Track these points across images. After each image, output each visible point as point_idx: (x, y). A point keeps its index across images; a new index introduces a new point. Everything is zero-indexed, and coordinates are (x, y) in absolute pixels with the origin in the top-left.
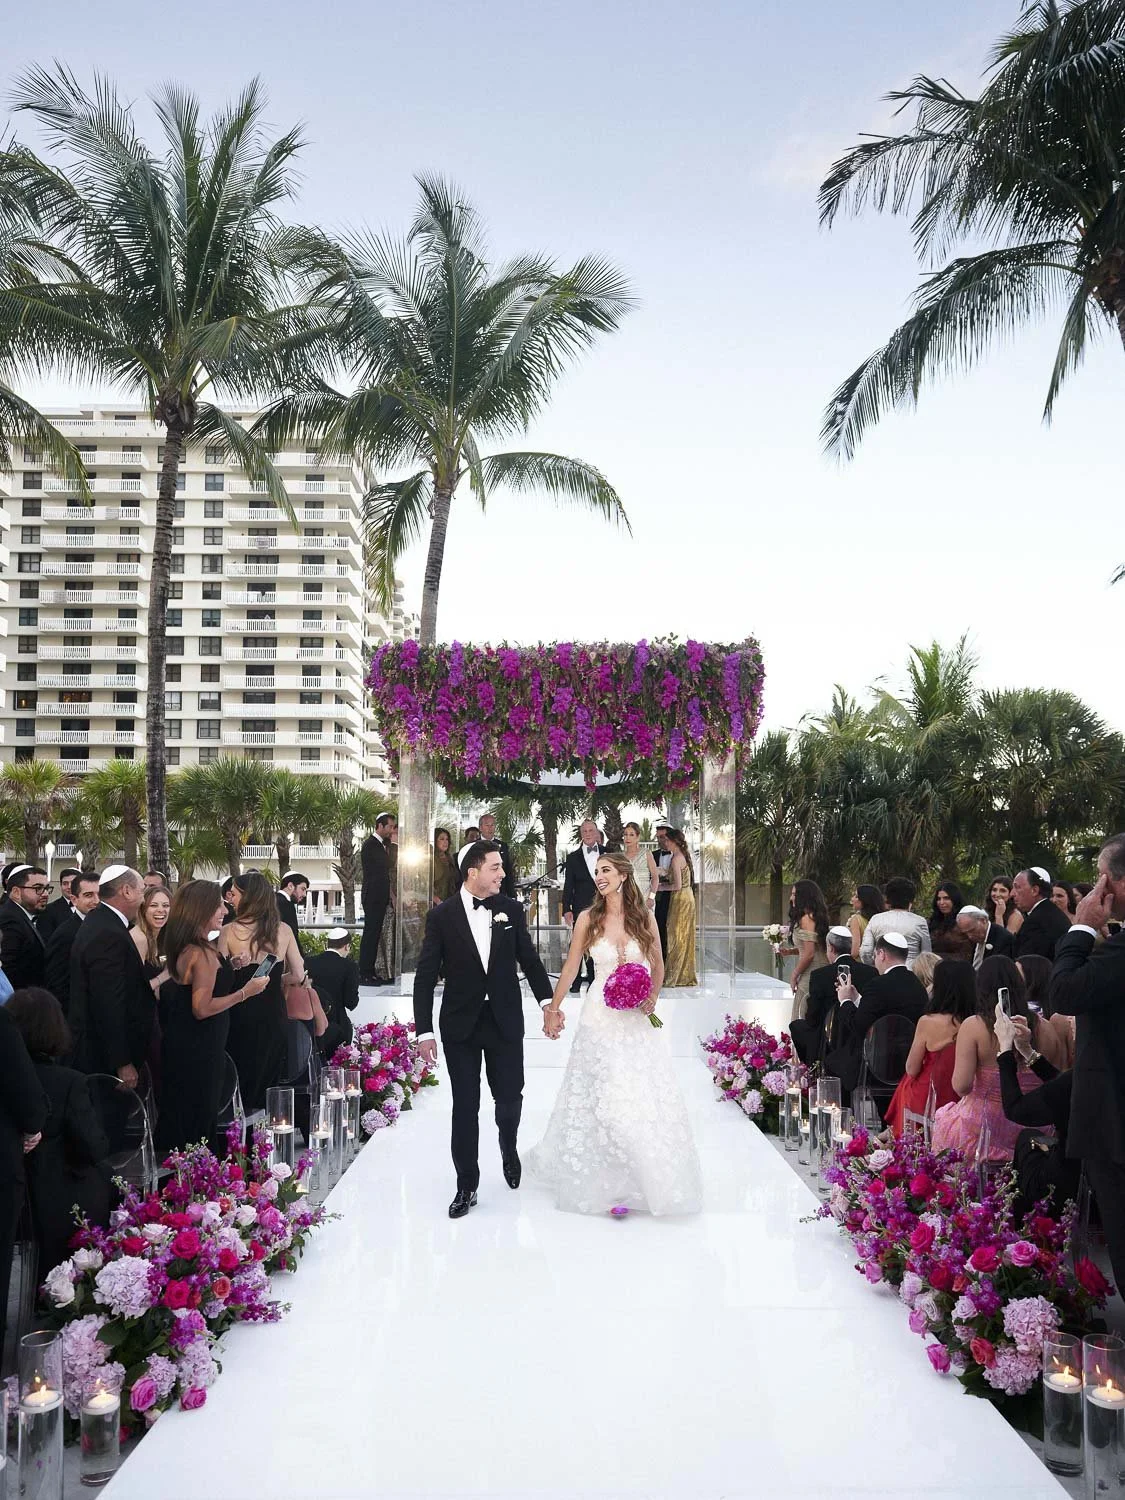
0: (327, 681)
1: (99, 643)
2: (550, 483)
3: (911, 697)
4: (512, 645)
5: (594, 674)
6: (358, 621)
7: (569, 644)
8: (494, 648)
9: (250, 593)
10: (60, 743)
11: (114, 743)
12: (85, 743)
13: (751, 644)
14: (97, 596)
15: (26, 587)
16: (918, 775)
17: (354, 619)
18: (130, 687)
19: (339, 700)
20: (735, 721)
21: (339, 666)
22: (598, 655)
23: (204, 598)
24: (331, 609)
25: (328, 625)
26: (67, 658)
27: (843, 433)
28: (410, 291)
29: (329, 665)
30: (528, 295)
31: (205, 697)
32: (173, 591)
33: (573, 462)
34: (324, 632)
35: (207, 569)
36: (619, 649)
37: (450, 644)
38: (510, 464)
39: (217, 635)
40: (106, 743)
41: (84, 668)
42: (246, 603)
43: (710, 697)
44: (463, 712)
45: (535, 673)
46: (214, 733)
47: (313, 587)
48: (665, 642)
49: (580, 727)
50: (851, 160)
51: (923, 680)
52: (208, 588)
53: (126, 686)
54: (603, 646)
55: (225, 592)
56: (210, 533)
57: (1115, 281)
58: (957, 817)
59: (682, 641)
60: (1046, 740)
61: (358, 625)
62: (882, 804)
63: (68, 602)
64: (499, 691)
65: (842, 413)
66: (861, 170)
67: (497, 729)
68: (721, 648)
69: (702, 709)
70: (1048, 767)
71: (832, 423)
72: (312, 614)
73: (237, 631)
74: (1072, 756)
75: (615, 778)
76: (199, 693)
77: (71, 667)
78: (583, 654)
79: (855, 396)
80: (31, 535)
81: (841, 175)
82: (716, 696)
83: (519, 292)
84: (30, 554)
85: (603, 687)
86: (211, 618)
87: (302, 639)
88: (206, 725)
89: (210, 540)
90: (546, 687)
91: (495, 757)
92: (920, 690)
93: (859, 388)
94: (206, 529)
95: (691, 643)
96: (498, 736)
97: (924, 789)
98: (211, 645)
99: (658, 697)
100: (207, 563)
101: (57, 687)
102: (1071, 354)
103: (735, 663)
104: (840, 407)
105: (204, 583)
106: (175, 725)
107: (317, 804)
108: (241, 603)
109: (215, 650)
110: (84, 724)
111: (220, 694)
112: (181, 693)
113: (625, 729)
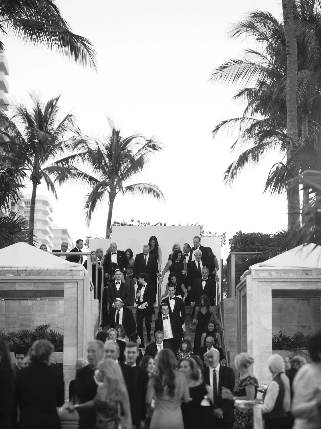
38: (130, 188)
50: (219, 125)
66: (222, 127)
71: (225, 178)
79: (231, 171)
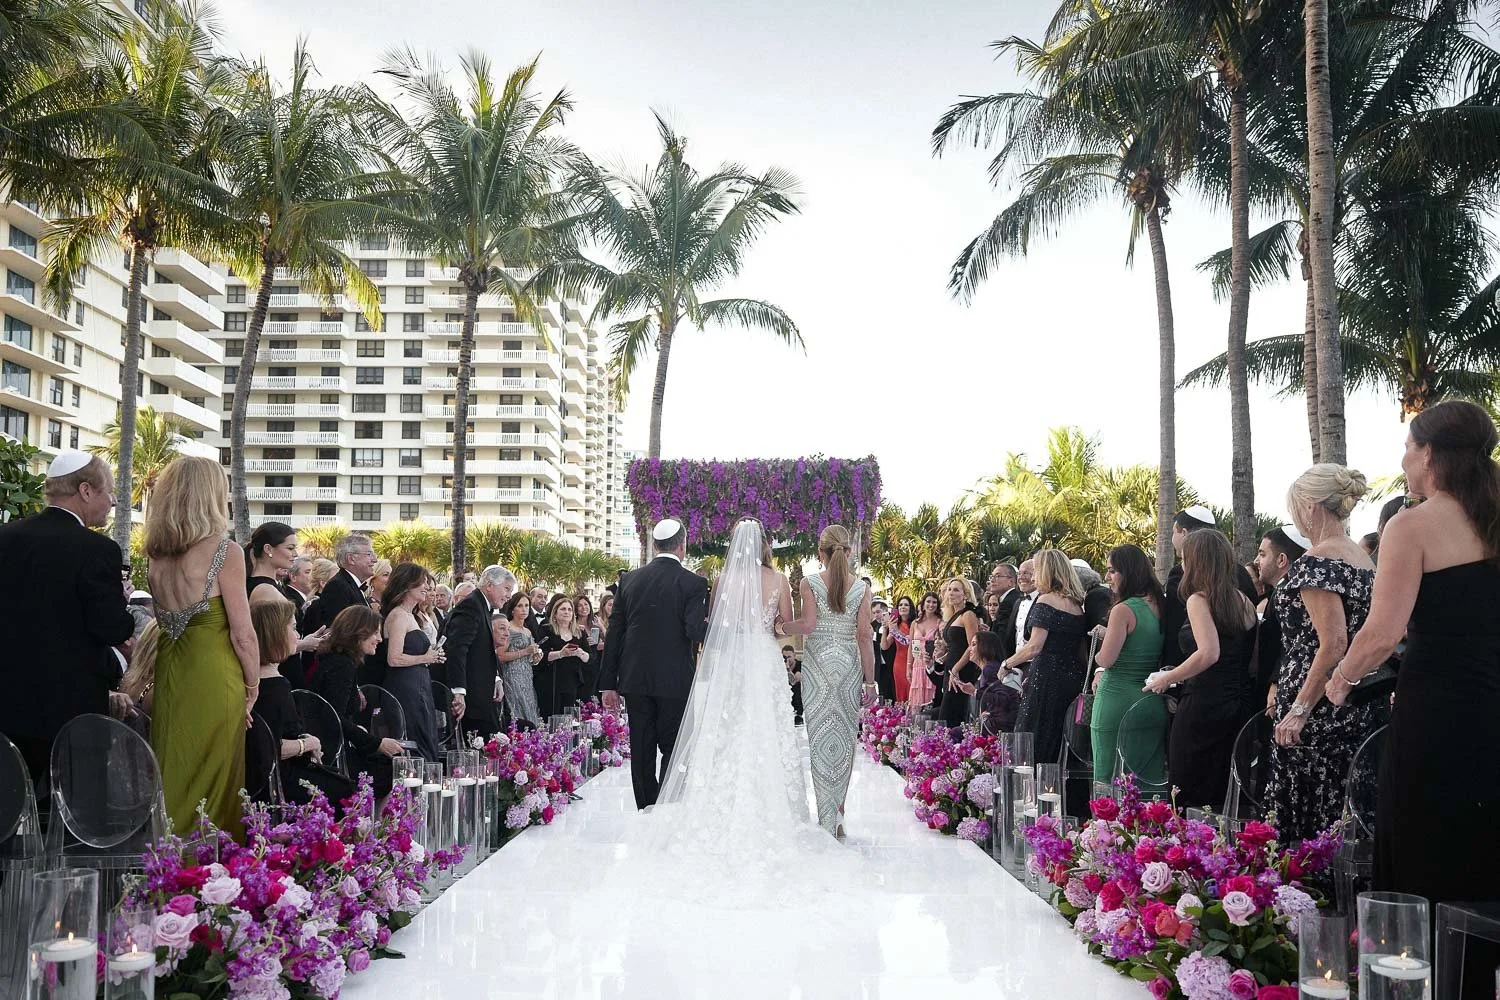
0: (527, 437)
1: (303, 401)
2: (745, 322)
4: (719, 460)
5: (771, 478)
6: (557, 378)
7: (755, 460)
8: (707, 462)
9: (451, 351)
10: (265, 499)
11: (317, 499)
12: (289, 499)
13: (871, 459)
14: (302, 355)
15: (232, 346)
17: (552, 375)
18: (333, 444)
19: (538, 457)
20: (860, 508)
21: (538, 423)
22: (774, 466)
23: (405, 356)
24: (530, 367)
25: (527, 382)
26: (271, 416)
27: (963, 288)
28: (643, 188)
29: (529, 421)
30: (730, 188)
31: (406, 454)
32: (375, 349)
33: (761, 304)
34: (523, 389)
35: (408, 328)
36: (787, 462)
37: (680, 459)
38: (715, 308)
39: (418, 392)
40: (309, 499)
41: (288, 425)
42: (447, 361)
43: (844, 493)
44: (688, 502)
45: (733, 478)
46: (414, 489)
47: (512, 345)
48: (816, 458)
49: (762, 512)
50: (954, 114)
52: (410, 346)
53: (329, 444)
54: (777, 460)
55: (427, 350)
56: (411, 292)
59: (826, 458)
61: (556, 382)
63: (273, 361)
64: (710, 490)
65: (961, 274)
66: (961, 119)
67: (709, 513)
68: (851, 462)
69: (839, 501)
71: (954, 281)
72: (511, 371)
73: (438, 389)
75: (785, 544)
76: (400, 449)
77: (275, 425)
78: (764, 465)
79: (970, 262)
80: (237, 295)
81: (948, 123)
82: (847, 492)
83: (723, 186)
84: (236, 314)
85: (776, 487)
86: (412, 376)
87: (502, 396)
88: (406, 481)
89: (411, 299)
90: (740, 488)
91: (707, 531)
93: (972, 257)
94: (407, 288)
95: (831, 459)
96: (710, 517)
98: (413, 402)
99: (811, 493)
100: (408, 322)
101: (261, 444)
103: (860, 472)
104: (959, 269)
105: (405, 341)
106: (376, 481)
107: (556, 560)
108: (442, 361)
109: (415, 407)
110: (287, 481)
111: (420, 450)
112: (382, 450)
113: (790, 513)
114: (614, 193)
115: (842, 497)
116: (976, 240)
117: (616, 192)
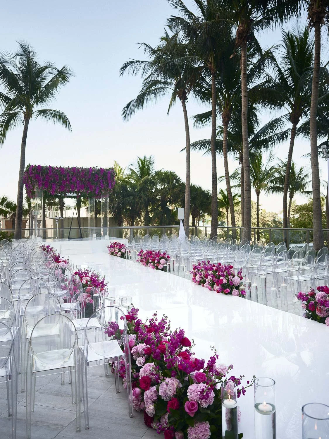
2: (54, 118)
3: (138, 170)
4: (62, 167)
5: (81, 174)
7: (75, 167)
8: (58, 167)
13: (113, 169)
16: (140, 190)
20: (110, 185)
22: (81, 170)
27: (127, 115)
30: (49, 72)
33: (58, 112)
36: (86, 169)
37: (48, 166)
43: (105, 180)
44: (51, 181)
45: (68, 173)
48: (95, 168)
49: (77, 185)
51: (141, 166)
54: (82, 168)
57: (181, 95)
58: (149, 201)
59: (99, 168)
60: (169, 183)
62: (132, 198)
64: (59, 177)
65: (126, 110)
68: (107, 170)
69: (103, 182)
70: (169, 189)
74: (174, 186)
78: (78, 169)
81: (125, 66)
83: (47, 71)
85: (82, 177)
90: (70, 177)
91: (58, 191)
92: (140, 168)
93: (130, 106)
96: (59, 186)
97: (141, 194)
99: (94, 179)
102: (173, 102)
103: (110, 173)
113: (87, 185)
114: (7, 67)
115: (104, 181)
116: (131, 101)
117: (8, 67)
